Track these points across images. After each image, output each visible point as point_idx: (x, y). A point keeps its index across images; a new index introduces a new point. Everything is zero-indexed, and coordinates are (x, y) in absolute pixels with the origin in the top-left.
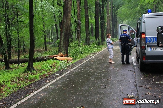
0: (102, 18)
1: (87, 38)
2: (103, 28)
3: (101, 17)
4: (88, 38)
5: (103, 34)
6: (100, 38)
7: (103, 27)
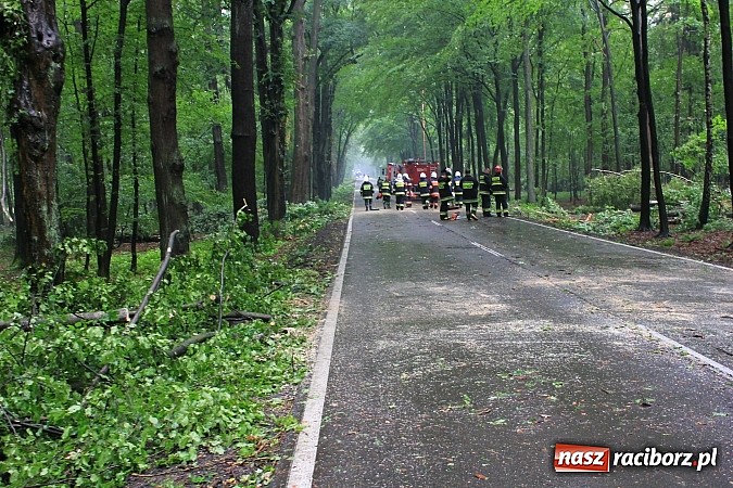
0: (273, 91)
1: (165, 200)
2: (277, 145)
3: (268, 83)
4: (172, 201)
5: (277, 177)
6: (261, 199)
7: (278, 139)
